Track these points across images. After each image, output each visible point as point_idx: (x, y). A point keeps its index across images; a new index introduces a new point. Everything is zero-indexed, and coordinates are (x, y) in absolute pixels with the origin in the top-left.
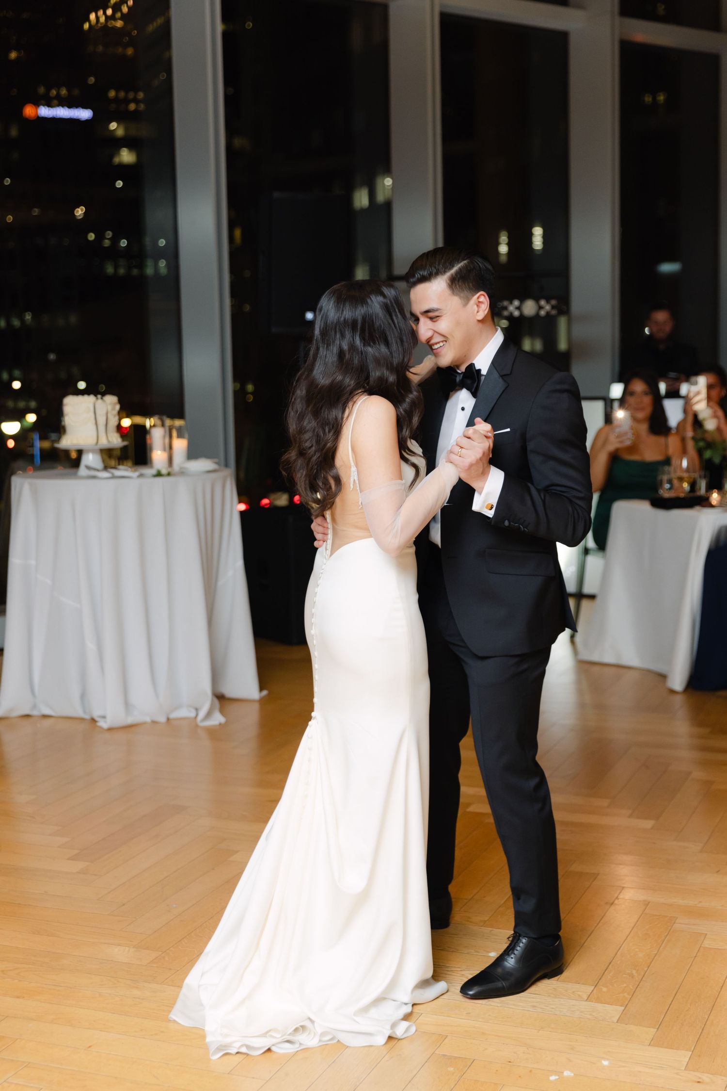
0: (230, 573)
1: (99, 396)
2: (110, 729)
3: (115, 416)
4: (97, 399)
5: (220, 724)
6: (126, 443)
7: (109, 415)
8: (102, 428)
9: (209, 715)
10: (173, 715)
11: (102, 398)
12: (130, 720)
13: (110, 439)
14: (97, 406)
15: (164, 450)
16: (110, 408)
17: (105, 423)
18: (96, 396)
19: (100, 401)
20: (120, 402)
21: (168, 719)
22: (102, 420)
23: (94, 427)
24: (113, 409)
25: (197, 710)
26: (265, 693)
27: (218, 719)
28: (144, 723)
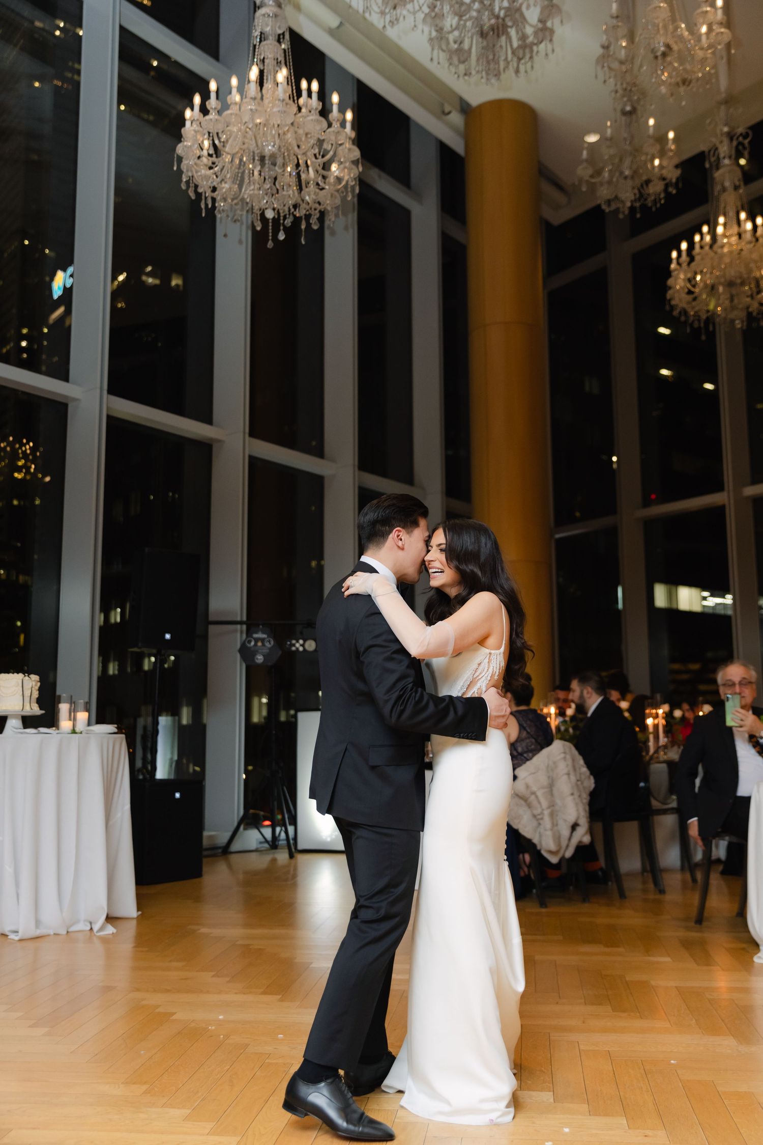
0: (119, 815)
1: (26, 675)
2: (20, 940)
3: (37, 690)
4: (25, 676)
5: (113, 933)
6: (43, 712)
7: (33, 689)
8: (27, 699)
9: (102, 928)
10: (71, 929)
11: (28, 676)
12: (38, 933)
13: (32, 707)
14: (24, 682)
15: (70, 720)
16: (34, 683)
17: (29, 695)
18: (24, 674)
19: (27, 678)
20: (41, 681)
21: (68, 932)
22: (27, 693)
23: (22, 697)
24: (36, 685)
25: (91, 923)
26: (140, 913)
27: (110, 930)
28: (49, 935)
